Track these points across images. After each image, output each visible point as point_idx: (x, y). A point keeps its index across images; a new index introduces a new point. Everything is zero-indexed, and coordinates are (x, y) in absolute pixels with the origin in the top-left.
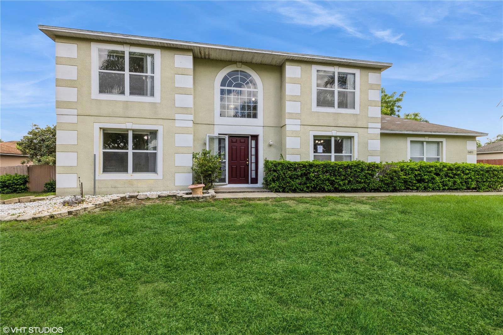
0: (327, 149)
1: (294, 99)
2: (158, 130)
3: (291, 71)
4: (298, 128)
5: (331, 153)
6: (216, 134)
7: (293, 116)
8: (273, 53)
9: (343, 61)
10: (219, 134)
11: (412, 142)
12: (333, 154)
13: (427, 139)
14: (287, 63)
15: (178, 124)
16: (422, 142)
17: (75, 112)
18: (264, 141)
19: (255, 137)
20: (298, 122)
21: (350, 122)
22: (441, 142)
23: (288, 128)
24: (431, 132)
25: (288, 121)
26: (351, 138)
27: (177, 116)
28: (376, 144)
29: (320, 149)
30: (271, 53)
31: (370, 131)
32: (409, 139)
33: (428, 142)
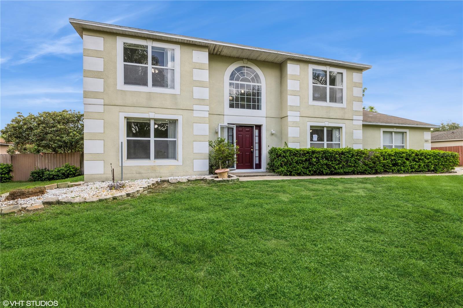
0: (321, 139)
1: (295, 93)
2: (178, 120)
3: (292, 69)
4: (298, 119)
6: (225, 124)
7: (294, 108)
8: (279, 53)
9: (334, 62)
10: (228, 124)
11: (384, 132)
12: (325, 142)
13: (395, 130)
14: (288, 62)
15: (196, 114)
16: (391, 133)
17: (101, 101)
18: (267, 130)
19: (259, 127)
20: (298, 114)
21: (339, 115)
22: (405, 132)
23: (290, 119)
24: (399, 124)
25: (289, 113)
26: (339, 128)
27: (195, 107)
28: (359, 134)
29: (315, 137)
30: (276, 53)
31: (355, 122)
32: (382, 130)
33: (395, 132)
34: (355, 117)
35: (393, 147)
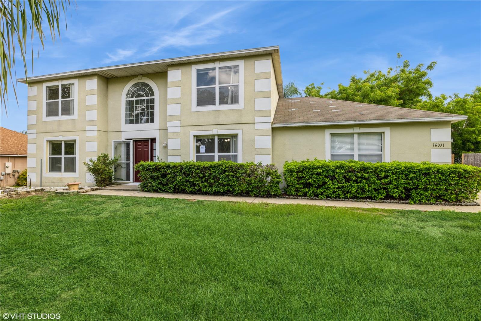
0: (210, 149)
1: (175, 101)
2: (76, 141)
3: (173, 75)
4: (178, 129)
5: (214, 153)
6: (123, 139)
7: (174, 118)
10: (125, 139)
11: (332, 135)
12: (216, 154)
13: (357, 130)
14: (169, 69)
15: (88, 134)
16: (352, 134)
17: (35, 131)
18: (160, 143)
19: (153, 140)
20: (179, 124)
21: (233, 118)
22: (384, 132)
23: (170, 130)
25: (169, 124)
27: (88, 128)
28: (266, 141)
29: (203, 148)
31: (257, 126)
32: (328, 132)
33: (359, 134)
34: (257, 120)
35: (356, 159)
